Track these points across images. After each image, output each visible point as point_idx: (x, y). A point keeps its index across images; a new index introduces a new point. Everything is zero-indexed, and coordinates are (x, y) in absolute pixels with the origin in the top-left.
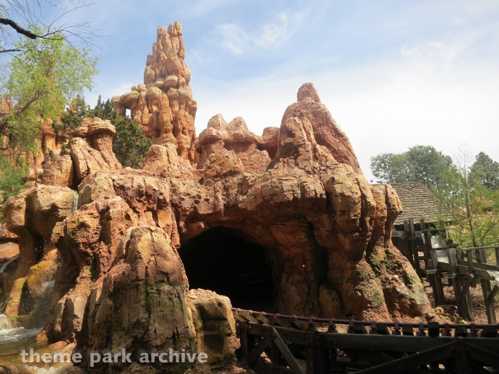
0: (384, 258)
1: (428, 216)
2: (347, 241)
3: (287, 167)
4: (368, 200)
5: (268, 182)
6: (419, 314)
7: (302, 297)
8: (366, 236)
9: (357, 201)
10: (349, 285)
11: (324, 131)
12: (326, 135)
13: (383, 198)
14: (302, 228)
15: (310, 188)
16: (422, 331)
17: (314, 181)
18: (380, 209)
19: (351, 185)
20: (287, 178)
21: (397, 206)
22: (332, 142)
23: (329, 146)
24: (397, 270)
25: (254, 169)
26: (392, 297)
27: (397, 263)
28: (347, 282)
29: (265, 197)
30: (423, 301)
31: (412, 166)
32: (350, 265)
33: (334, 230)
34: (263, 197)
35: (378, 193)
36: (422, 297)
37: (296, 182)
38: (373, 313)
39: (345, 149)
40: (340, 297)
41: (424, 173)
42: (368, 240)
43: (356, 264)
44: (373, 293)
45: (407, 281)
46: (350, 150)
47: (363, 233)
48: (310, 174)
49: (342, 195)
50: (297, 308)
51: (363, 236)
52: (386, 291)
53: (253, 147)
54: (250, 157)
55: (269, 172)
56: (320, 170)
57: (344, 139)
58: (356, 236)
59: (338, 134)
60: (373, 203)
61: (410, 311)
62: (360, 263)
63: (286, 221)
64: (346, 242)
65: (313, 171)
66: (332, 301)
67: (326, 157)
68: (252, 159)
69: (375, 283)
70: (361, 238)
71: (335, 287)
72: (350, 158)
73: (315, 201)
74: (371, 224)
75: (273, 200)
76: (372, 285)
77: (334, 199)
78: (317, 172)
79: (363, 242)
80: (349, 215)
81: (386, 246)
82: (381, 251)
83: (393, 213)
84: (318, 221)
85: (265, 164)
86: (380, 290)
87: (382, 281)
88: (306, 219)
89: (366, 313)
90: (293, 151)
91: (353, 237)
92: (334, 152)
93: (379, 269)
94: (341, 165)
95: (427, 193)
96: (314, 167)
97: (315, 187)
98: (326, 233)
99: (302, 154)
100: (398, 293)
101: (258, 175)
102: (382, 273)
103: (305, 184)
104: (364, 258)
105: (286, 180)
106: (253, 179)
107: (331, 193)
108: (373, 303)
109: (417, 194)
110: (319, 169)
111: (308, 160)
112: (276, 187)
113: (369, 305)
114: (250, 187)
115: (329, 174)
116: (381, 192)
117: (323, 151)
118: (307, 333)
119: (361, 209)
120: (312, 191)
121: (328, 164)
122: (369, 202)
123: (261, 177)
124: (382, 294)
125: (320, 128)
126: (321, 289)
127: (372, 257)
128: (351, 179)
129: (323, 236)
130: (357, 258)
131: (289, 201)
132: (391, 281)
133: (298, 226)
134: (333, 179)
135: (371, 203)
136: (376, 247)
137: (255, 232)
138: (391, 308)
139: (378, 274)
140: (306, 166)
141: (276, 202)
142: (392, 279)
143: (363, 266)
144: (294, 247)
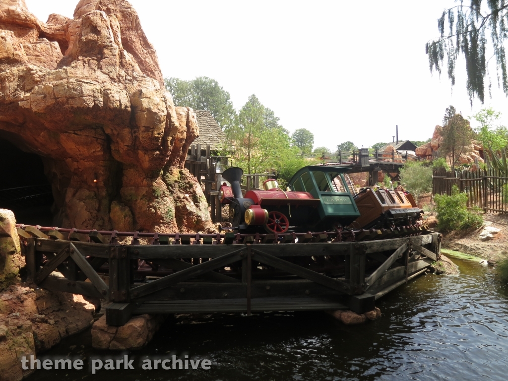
0: (178, 178)
1: (211, 144)
2: (147, 158)
3: (88, 68)
4: (173, 120)
5: (64, 81)
6: (202, 229)
7: (91, 213)
8: (166, 156)
9: (162, 119)
10: (144, 202)
11: (133, 37)
12: (134, 42)
13: (184, 120)
14: (98, 140)
15: (115, 97)
16: (198, 241)
17: (119, 90)
18: (180, 131)
19: (158, 101)
20: (88, 81)
21: (195, 130)
22: (139, 52)
23: (135, 55)
24: (188, 190)
25: (41, 62)
26: (182, 213)
27: (189, 183)
28: (141, 199)
29: (58, 98)
30: (207, 218)
31: (196, 95)
32: (146, 183)
33: (135, 146)
34: (56, 98)
35: (181, 115)
36: (206, 215)
37: (98, 87)
38: (164, 228)
39: (152, 62)
40: (133, 214)
41: (205, 104)
42: (167, 159)
43: (152, 181)
44: (166, 210)
45: (196, 200)
46: (157, 65)
47: (164, 152)
48: (115, 82)
49: (149, 110)
50: (85, 224)
51: (163, 155)
52: (177, 208)
53: (34, 33)
54: (36, 46)
55: (64, 69)
56: (126, 79)
57: (152, 51)
58: (157, 155)
59: (146, 44)
60: (177, 124)
61: (195, 226)
62: (156, 181)
63: (81, 130)
64: (145, 160)
65: (119, 79)
66: (125, 217)
67: (133, 67)
68: (38, 49)
69: (168, 201)
70: (161, 157)
71: (128, 204)
72: (156, 73)
73: (119, 112)
74: (171, 144)
75: (68, 103)
76: (165, 203)
77: (139, 114)
78: (122, 81)
79: (163, 161)
80: (152, 132)
81: (180, 167)
82: (176, 171)
83: (191, 137)
84: (118, 134)
85: (55, 59)
86: (172, 207)
87: (174, 200)
88: (104, 131)
89: (158, 228)
90: (96, 51)
91: (153, 155)
92: (141, 63)
93: (172, 188)
94: (148, 79)
95: (213, 122)
96: (119, 75)
97: (120, 97)
98: (126, 147)
99: (107, 57)
100: (187, 210)
101: (48, 70)
102: (175, 192)
103: (109, 92)
104: (160, 177)
105: (87, 83)
106: (41, 74)
107: (137, 107)
108: (165, 219)
109: (204, 122)
110: (124, 78)
111: (114, 65)
112: (74, 89)
113: (161, 221)
114: (37, 83)
115: (135, 85)
116: (184, 114)
117: (130, 60)
118: (111, 246)
119: (165, 128)
120: (117, 101)
121: (135, 74)
122: (173, 122)
123: (52, 74)
124: (174, 211)
125: (128, 32)
126: (113, 206)
127: (167, 176)
128: (159, 96)
129: (121, 151)
130: (153, 176)
131: (89, 107)
132: (182, 200)
133: (94, 137)
134: (141, 92)
135: (175, 123)
136: (171, 167)
137: (38, 139)
138: (180, 224)
139: (172, 192)
140: (111, 72)
141: (72, 107)
142: (183, 198)
143: (159, 185)
144: (86, 160)
